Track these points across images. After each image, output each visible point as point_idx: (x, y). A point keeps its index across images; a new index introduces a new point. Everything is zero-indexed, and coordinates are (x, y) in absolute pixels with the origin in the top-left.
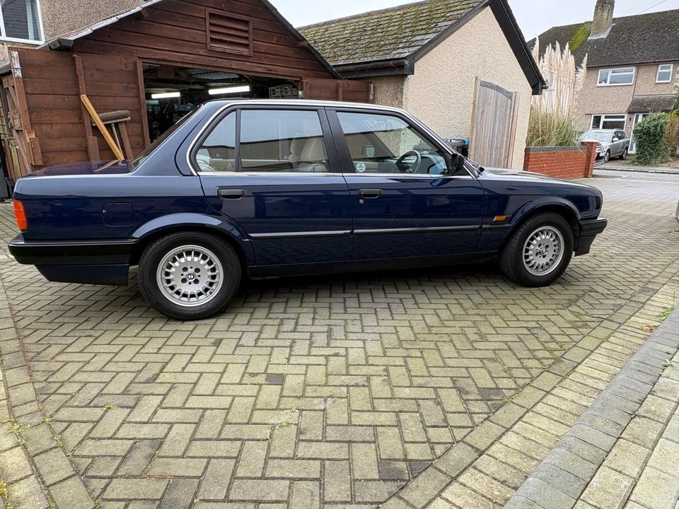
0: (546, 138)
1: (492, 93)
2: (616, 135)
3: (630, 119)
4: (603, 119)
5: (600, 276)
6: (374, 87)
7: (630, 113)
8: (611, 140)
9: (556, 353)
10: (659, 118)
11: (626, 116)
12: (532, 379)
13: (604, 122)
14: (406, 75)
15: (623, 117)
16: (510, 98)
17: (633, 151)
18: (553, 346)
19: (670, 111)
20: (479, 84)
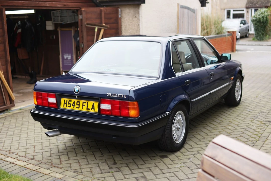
0: (209, 30)
1: (186, 10)
2: (242, 23)
3: (248, 12)
4: (232, 13)
5: (262, 106)
6: (121, 11)
7: (247, 8)
8: (239, 26)
9: (258, 135)
10: (264, 12)
11: (245, 10)
12: (255, 143)
13: (234, 15)
14: (140, 4)
15: (243, 11)
16: (194, 12)
17: (252, 31)
18: (256, 133)
19: (269, 6)
20: (179, 7)
